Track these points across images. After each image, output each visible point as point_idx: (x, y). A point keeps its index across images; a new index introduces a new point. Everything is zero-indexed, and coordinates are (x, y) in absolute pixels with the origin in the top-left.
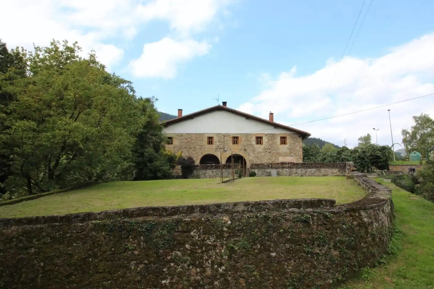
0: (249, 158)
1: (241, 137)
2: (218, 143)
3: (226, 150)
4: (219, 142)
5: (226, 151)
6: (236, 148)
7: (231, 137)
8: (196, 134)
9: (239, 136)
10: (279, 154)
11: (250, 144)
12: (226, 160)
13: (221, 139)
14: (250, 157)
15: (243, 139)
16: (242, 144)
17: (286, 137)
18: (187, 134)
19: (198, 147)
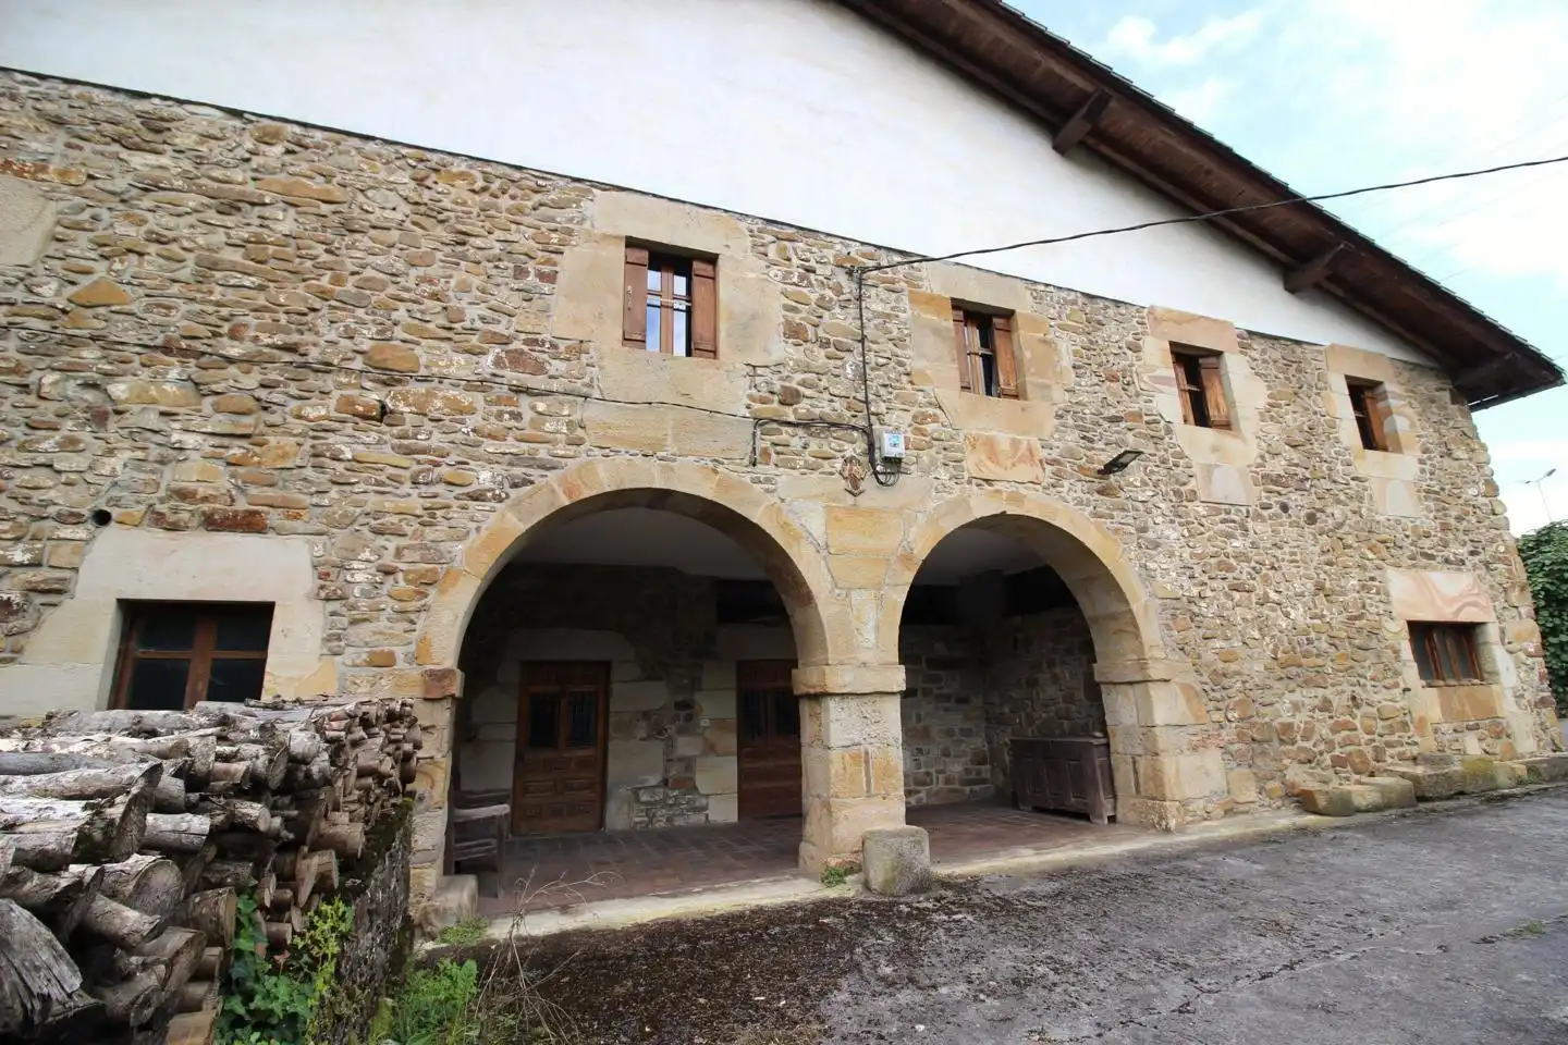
0: (1148, 575)
1: (1035, 324)
2: (782, 350)
3: (890, 445)
4: (794, 333)
5: (894, 463)
6: (1004, 440)
7: (931, 301)
8: (427, 164)
9: (1022, 305)
10: (1385, 546)
11: (1137, 416)
12: (900, 597)
13: (823, 304)
14: (1158, 563)
15: (1066, 349)
16: (1061, 398)
17: (1378, 384)
18: (269, 129)
19: (459, 366)
